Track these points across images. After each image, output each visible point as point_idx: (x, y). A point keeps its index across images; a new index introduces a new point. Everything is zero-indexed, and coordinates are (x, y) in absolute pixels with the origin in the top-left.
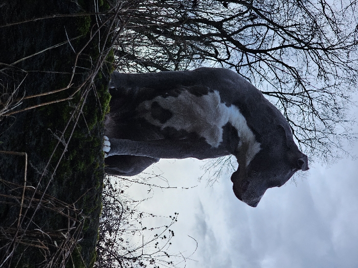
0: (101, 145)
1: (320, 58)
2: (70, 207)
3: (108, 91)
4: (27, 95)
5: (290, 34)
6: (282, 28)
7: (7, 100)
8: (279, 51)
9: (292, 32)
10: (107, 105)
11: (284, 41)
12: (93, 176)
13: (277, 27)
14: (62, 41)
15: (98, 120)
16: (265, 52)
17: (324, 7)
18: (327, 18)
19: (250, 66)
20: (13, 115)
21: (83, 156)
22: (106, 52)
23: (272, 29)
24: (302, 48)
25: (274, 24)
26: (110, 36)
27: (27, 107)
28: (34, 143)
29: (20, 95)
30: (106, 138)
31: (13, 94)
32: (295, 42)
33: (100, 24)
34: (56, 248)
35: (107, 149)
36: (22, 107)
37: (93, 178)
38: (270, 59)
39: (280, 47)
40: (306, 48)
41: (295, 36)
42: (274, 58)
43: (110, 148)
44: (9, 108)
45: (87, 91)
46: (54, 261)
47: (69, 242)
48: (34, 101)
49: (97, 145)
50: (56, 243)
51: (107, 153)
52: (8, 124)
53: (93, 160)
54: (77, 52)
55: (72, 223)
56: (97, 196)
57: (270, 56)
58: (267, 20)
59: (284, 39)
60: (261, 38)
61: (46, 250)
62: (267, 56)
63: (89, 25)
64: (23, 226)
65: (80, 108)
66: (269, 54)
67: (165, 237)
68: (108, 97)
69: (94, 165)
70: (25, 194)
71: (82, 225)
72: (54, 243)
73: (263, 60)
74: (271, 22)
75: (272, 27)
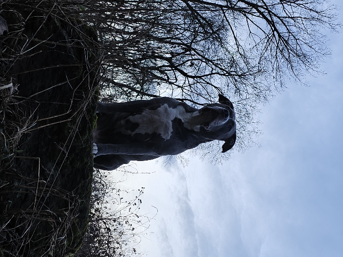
0: (91, 149)
1: (236, 81)
2: (70, 194)
3: (95, 114)
4: (39, 119)
5: (216, 65)
6: (211, 61)
7: (25, 122)
8: (209, 77)
9: (217, 64)
10: (95, 123)
11: (212, 70)
12: (86, 170)
13: (208, 61)
14: (64, 81)
15: (89, 133)
16: (200, 77)
17: (238, 47)
18: (240, 54)
19: (191, 87)
20: (31, 131)
21: (79, 158)
22: (94, 89)
23: (204, 62)
24: (224, 75)
25: (206, 59)
26: (96, 79)
27: (39, 126)
28: (44, 150)
29: (34, 118)
30: (95, 144)
31: (30, 118)
32: (220, 71)
33: (89, 70)
34: (61, 222)
35: (96, 152)
36: (36, 126)
37: (85, 172)
38: (203, 82)
39: (210, 74)
40: (227, 74)
41: (220, 67)
42: (206, 81)
43: (97, 151)
44: (27, 127)
45: (81, 116)
46: (59, 231)
47: (70, 217)
48: (44, 122)
49: (88, 149)
50: (60, 219)
51: (96, 155)
52: (27, 138)
53: (86, 160)
54: (74, 89)
55: (71, 204)
56: (88, 184)
57: (204, 80)
58: (202, 56)
59: (213, 69)
60: (197, 68)
61: (53, 222)
62: (201, 80)
63: (82, 71)
64: (38, 209)
65: (76, 128)
66: (203, 79)
67: (135, 204)
68: (96, 118)
69: (87, 163)
70: (39, 186)
71: (78, 205)
72: (59, 218)
73: (199, 83)
74: (204, 57)
75: (204, 60)
